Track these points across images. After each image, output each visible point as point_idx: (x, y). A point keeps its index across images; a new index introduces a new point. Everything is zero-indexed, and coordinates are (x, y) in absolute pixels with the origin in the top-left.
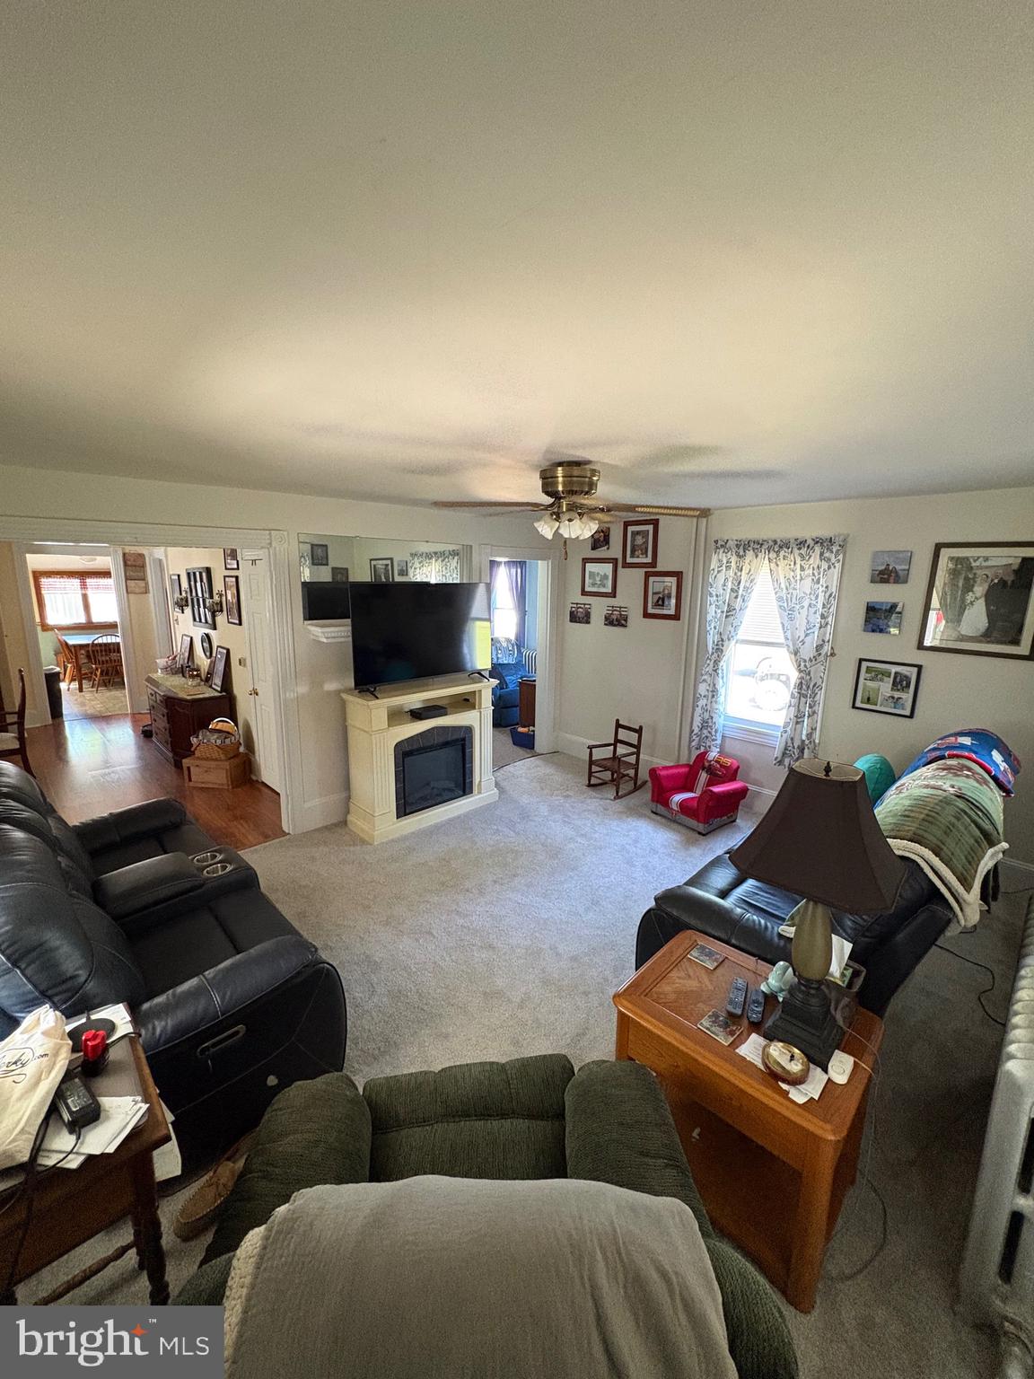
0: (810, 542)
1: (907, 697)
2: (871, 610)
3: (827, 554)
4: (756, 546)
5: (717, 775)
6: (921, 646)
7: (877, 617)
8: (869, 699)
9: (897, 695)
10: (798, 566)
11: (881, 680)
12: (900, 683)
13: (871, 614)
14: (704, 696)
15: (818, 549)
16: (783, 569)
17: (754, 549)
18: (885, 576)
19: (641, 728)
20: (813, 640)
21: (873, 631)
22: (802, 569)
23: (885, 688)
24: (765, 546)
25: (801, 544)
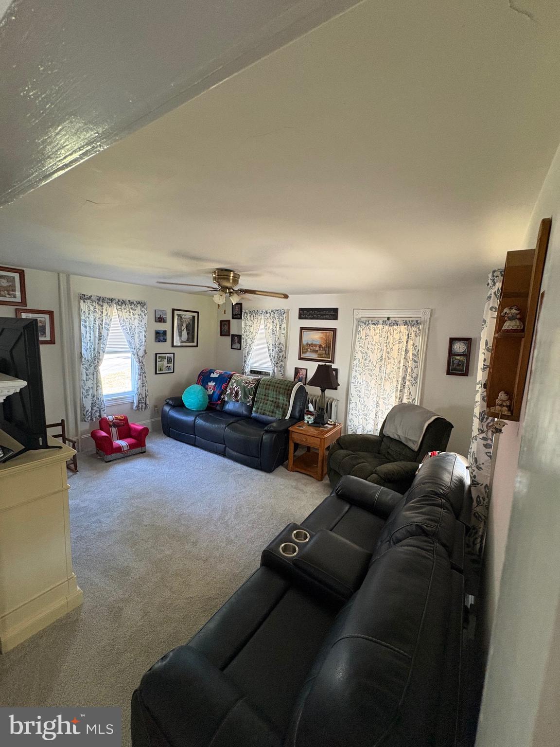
0: (135, 303)
1: (172, 365)
2: (157, 333)
3: (143, 309)
4: (109, 301)
5: (120, 426)
6: (173, 346)
7: (160, 336)
8: (161, 369)
9: (169, 365)
10: (132, 313)
11: (164, 361)
12: (169, 360)
13: (158, 335)
14: (92, 388)
15: (139, 306)
16: (125, 314)
17: (107, 303)
18: (161, 320)
19: (63, 421)
20: (142, 348)
21: (159, 342)
22: (134, 314)
23: (165, 363)
24: (114, 302)
25: (131, 303)
